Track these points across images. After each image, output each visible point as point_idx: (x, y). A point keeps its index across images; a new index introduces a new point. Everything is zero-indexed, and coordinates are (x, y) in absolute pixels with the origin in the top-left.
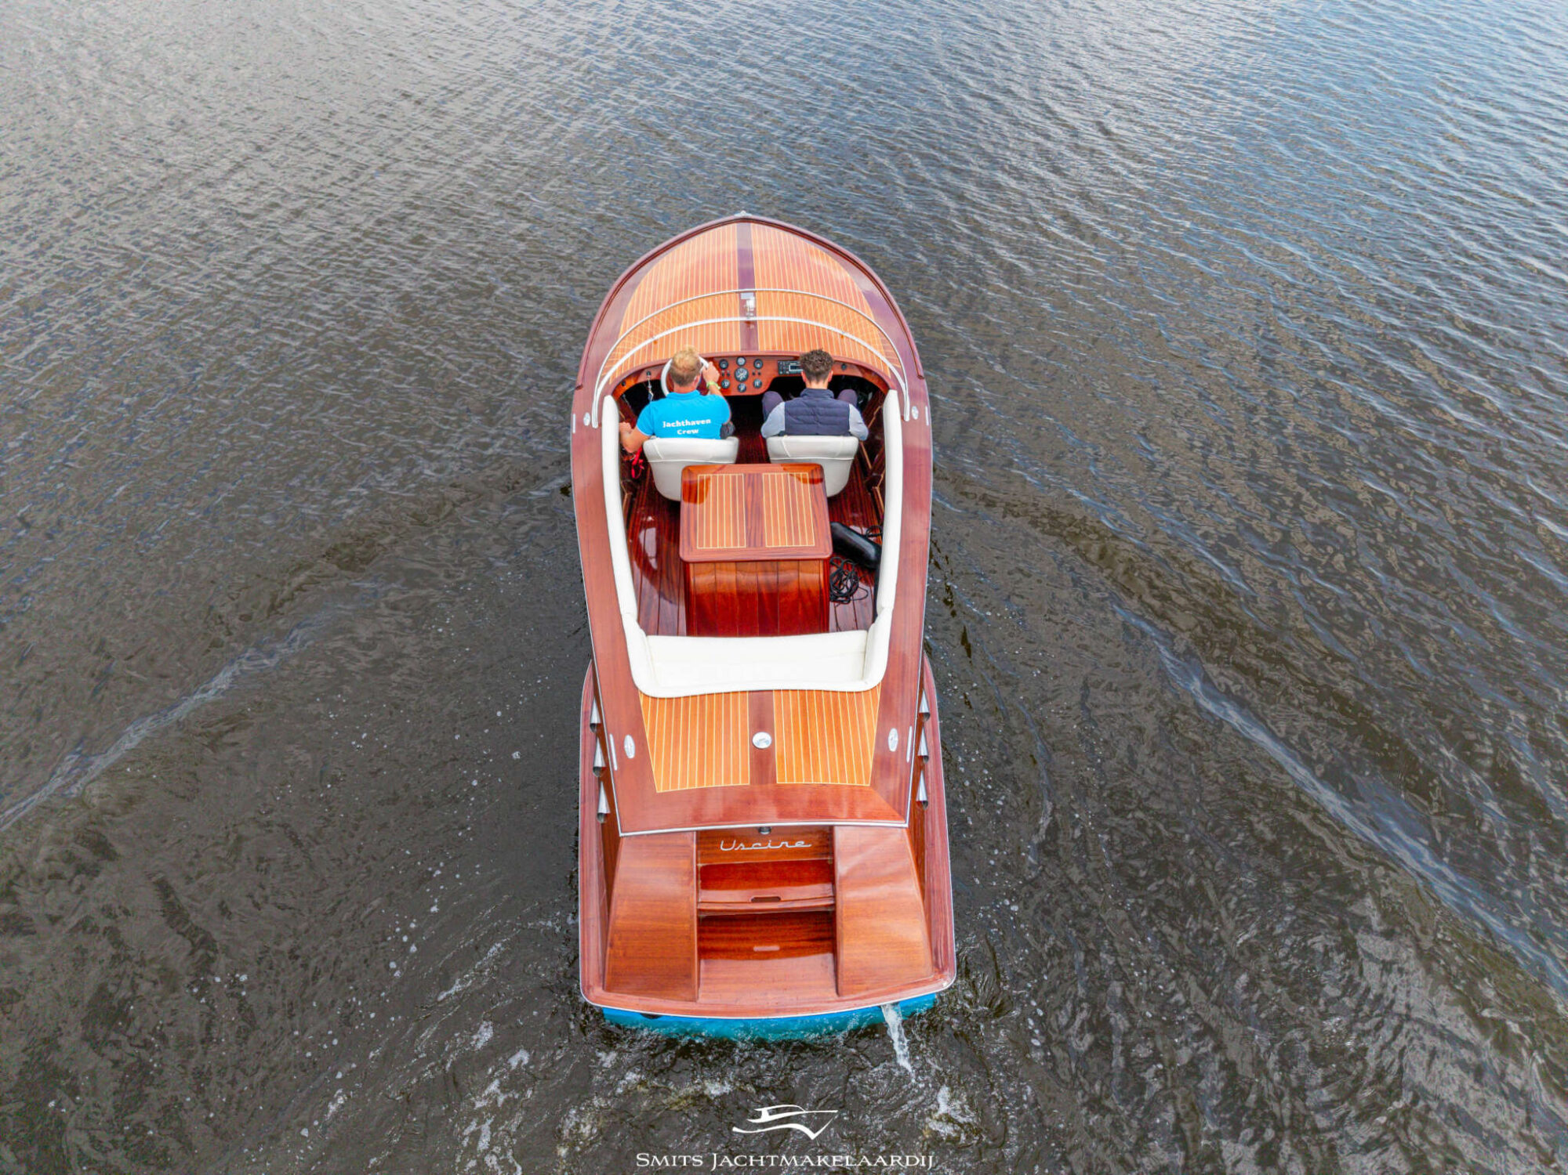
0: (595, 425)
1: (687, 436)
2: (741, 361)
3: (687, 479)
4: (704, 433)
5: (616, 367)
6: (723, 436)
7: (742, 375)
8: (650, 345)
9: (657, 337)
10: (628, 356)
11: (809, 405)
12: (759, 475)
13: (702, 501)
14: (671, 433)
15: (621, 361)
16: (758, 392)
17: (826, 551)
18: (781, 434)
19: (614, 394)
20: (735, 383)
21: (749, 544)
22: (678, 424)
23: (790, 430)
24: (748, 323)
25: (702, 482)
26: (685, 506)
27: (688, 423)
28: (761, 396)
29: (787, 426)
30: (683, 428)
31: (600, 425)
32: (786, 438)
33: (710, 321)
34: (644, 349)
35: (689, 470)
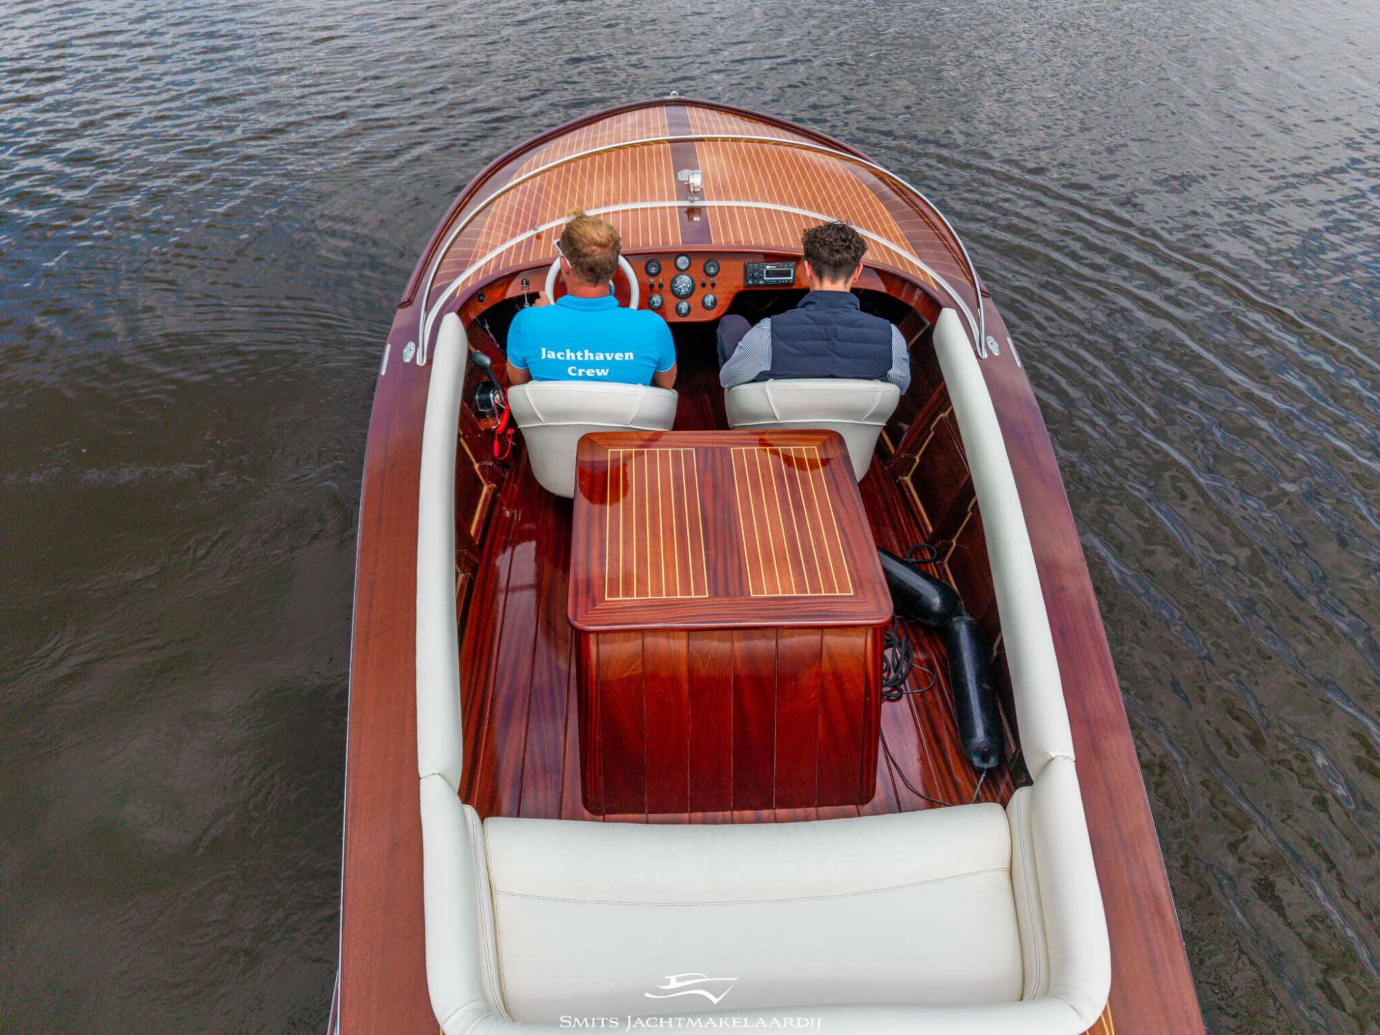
0: (421, 362)
1: (585, 378)
2: (683, 262)
3: (587, 458)
4: (619, 374)
5: (470, 272)
6: (655, 382)
7: (684, 282)
8: (529, 240)
9: (543, 228)
10: (491, 255)
11: (817, 322)
12: (725, 452)
13: (615, 499)
14: (557, 372)
15: (480, 263)
16: (710, 316)
17: (880, 609)
18: (762, 377)
19: (462, 312)
20: (670, 299)
21: (715, 592)
22: (570, 355)
23: (780, 369)
24: (691, 211)
25: (615, 461)
26: (582, 506)
27: (588, 355)
28: (715, 323)
29: (773, 364)
30: (579, 364)
31: (430, 361)
32: (771, 384)
33: (630, 206)
34: (519, 245)
35: (589, 441)
